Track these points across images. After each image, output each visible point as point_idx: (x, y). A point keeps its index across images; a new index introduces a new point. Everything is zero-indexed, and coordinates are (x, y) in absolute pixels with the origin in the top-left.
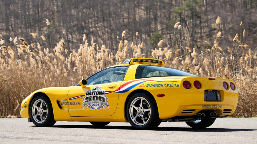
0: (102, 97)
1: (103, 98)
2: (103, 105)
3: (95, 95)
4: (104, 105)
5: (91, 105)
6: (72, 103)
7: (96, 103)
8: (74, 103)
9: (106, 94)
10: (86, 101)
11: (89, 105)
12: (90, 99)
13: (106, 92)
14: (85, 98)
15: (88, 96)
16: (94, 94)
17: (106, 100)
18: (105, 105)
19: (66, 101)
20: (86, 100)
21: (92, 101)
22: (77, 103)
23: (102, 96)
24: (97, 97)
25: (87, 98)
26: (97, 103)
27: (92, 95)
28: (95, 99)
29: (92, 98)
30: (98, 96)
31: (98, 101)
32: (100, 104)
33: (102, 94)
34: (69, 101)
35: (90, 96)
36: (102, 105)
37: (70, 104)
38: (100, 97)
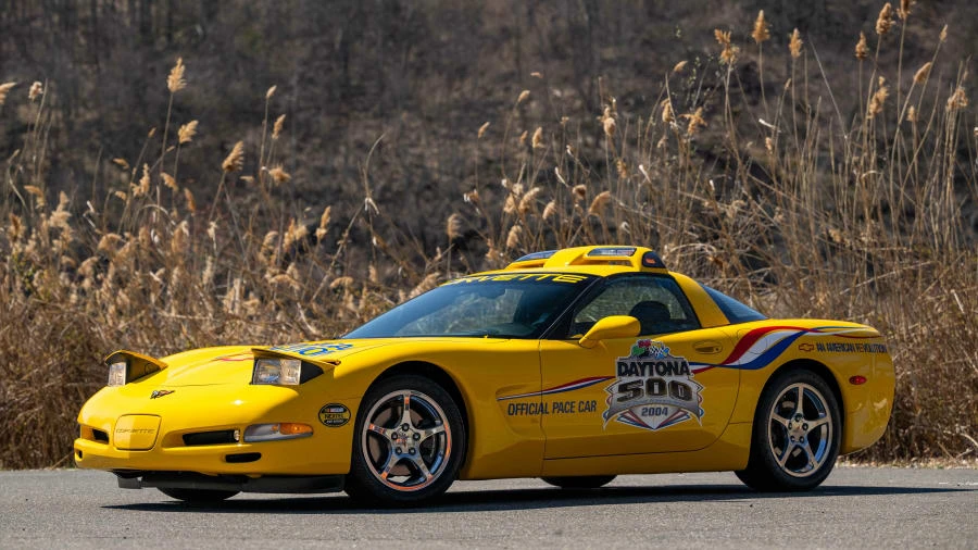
0: (681, 384)
1: (686, 387)
2: (681, 413)
3: (656, 376)
4: (686, 414)
5: (639, 411)
6: (559, 407)
7: (658, 406)
8: (568, 407)
9: (695, 372)
10: (619, 400)
11: (628, 415)
12: (637, 392)
13: (691, 364)
14: (616, 388)
15: (626, 380)
16: (651, 374)
17: (694, 395)
18: (689, 413)
19: (537, 400)
20: (621, 395)
21: (646, 397)
22: (583, 407)
23: (682, 379)
24: (662, 384)
25: (623, 388)
26: (662, 407)
27: (643, 374)
28: (656, 390)
29: (644, 387)
30: (667, 379)
31: (667, 397)
32: (671, 410)
33: (682, 374)
34: (550, 400)
35: (634, 378)
36: (679, 411)
37: (550, 409)
38: (674, 385)
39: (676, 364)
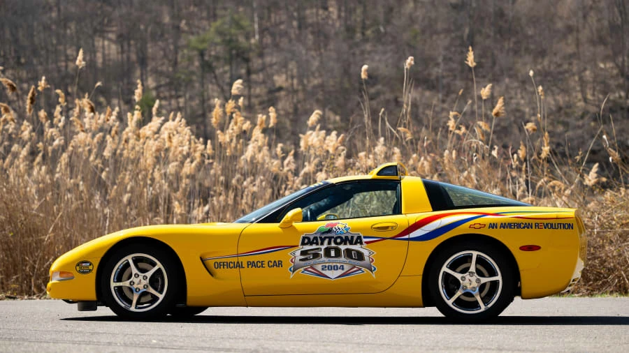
0: (354, 251)
1: (359, 253)
2: (355, 269)
3: (333, 245)
4: (359, 269)
5: (319, 267)
6: (253, 264)
7: (335, 264)
8: (259, 264)
9: (367, 243)
10: (301, 260)
11: (310, 269)
12: (316, 256)
13: (365, 237)
14: (298, 253)
15: (307, 247)
16: (329, 243)
17: (366, 258)
18: (363, 269)
19: (235, 260)
20: (302, 257)
21: (323, 259)
22: (271, 264)
23: (357, 247)
24: (338, 251)
25: (303, 253)
26: (339, 265)
27: (322, 244)
28: (333, 253)
29: (322, 253)
30: (343, 247)
31: (343, 259)
32: (346, 267)
33: (356, 244)
34: (244, 260)
35: (314, 247)
36: (354, 267)
37: (245, 265)
38: (348, 252)
39: (352, 237)
